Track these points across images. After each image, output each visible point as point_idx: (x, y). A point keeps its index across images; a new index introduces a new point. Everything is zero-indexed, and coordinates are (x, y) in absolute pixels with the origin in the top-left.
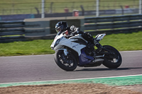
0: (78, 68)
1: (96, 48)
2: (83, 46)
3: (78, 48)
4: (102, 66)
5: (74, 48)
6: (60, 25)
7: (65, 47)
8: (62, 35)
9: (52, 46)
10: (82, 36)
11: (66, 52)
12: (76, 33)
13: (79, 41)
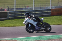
0: (35, 32)
1: (41, 24)
2: (36, 23)
3: (35, 24)
4: (44, 31)
5: (33, 24)
6: (26, 14)
7: (29, 23)
8: (28, 18)
9: (24, 22)
10: (36, 19)
11: (30, 25)
12: (33, 17)
13: (35, 21)
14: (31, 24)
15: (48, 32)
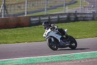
5: (57, 38)
14: (54, 38)
15: (74, 48)
